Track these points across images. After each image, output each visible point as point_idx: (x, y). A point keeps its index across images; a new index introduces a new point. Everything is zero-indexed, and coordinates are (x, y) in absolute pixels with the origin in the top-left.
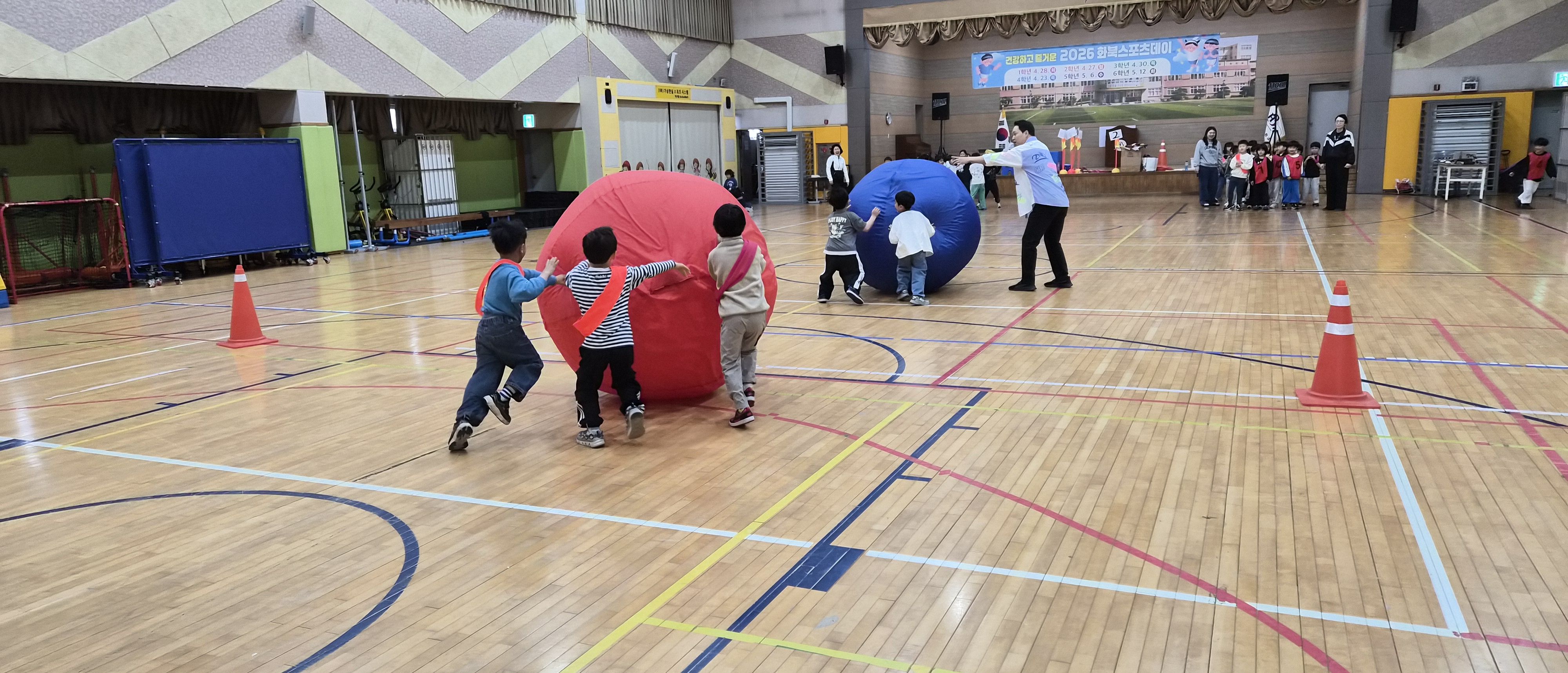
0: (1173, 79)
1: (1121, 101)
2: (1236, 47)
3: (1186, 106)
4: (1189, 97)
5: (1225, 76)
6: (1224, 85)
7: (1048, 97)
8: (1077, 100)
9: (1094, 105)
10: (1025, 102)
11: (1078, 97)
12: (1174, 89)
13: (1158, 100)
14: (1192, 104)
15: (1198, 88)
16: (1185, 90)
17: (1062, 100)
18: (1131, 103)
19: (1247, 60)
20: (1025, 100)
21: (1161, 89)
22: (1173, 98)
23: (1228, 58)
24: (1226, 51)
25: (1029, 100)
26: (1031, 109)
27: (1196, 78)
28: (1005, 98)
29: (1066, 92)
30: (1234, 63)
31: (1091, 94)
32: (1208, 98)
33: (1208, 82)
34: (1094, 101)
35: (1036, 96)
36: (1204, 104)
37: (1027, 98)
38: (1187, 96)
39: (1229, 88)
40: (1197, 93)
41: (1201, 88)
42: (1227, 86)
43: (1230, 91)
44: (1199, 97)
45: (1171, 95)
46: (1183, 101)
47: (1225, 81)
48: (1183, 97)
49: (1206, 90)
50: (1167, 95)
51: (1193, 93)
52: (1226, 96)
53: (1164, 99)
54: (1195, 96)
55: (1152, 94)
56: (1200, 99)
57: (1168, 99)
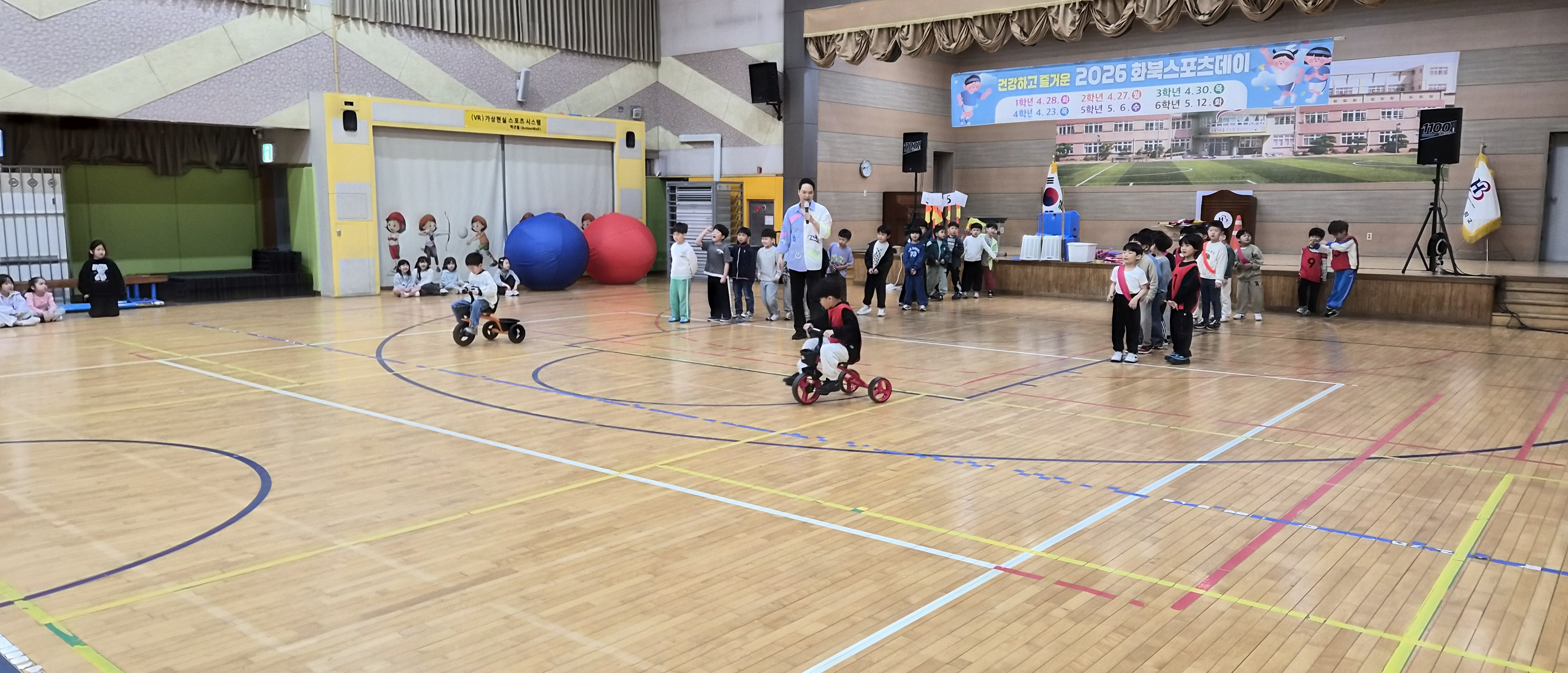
0: (1313, 121)
1: (1230, 153)
2: (1421, 71)
3: (1333, 164)
4: (1339, 149)
5: (1401, 117)
6: (1398, 131)
7: (1123, 145)
8: (1165, 150)
9: (1190, 159)
10: (1090, 151)
11: (1167, 145)
12: (1315, 137)
13: (1288, 153)
14: (1344, 161)
15: (1353, 136)
16: (1332, 139)
17: (1144, 150)
18: (1246, 157)
19: (1440, 91)
20: (1090, 148)
21: (1293, 136)
22: (1313, 150)
23: (1407, 89)
24: (1403, 77)
25: (1095, 148)
26: (1098, 162)
27: (1351, 120)
28: (1064, 144)
29: (1150, 138)
30: (1416, 97)
31: (1186, 142)
32: (1371, 151)
33: (1371, 125)
34: (1189, 152)
35: (1105, 142)
36: (1362, 162)
37: (1093, 146)
38: (1335, 148)
39: (1405, 137)
40: (1353, 144)
41: (1359, 136)
42: (1403, 133)
43: (1407, 142)
44: (1355, 151)
45: (1309, 145)
46: (1327, 156)
47: (1399, 124)
48: (1328, 149)
49: (1366, 139)
50: (1304, 145)
51: (1346, 144)
52: (1400, 150)
53: (1298, 152)
54: (1348, 148)
55: (1279, 143)
56: (1357, 153)
57: (1304, 152)
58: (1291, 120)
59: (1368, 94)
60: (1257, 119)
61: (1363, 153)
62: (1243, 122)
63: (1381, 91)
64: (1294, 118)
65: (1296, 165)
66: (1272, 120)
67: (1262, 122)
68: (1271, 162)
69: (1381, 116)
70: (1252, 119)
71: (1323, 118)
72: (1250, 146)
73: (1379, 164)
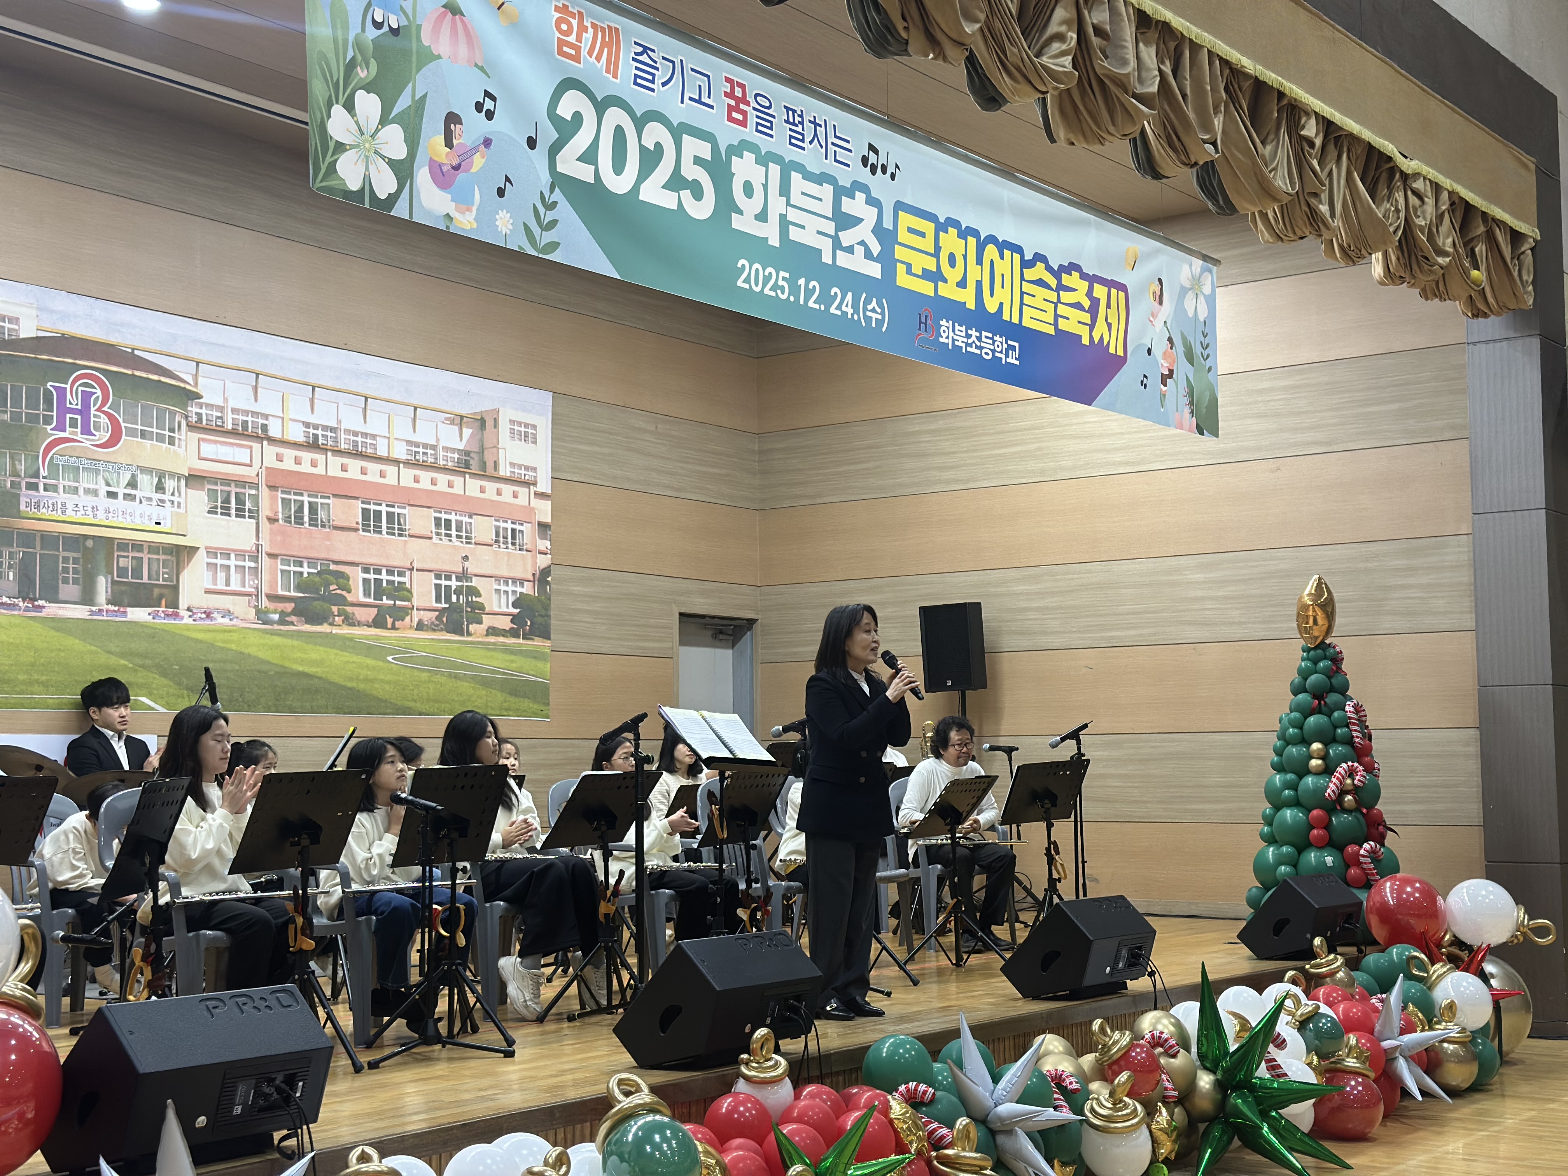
2: (496, 423)
4: (360, 614)
5: (468, 540)
12: (305, 570)
13: (244, 613)
14: (370, 650)
16: (342, 581)
19: (528, 484)
21: (255, 558)
22: (302, 610)
23: (474, 466)
24: (466, 432)
27: (377, 529)
30: (490, 489)
33: (418, 553)
38: (349, 609)
39: (479, 595)
40: (385, 601)
41: (397, 579)
42: (475, 582)
43: (482, 607)
44: (390, 621)
45: (293, 594)
46: (335, 630)
47: (466, 558)
48: (335, 609)
49: (410, 591)
50: (280, 592)
51: (371, 600)
52: (472, 628)
53: (267, 611)
54: (375, 611)
55: (221, 576)
56: (393, 628)
57: (283, 614)
58: (248, 505)
59: (407, 463)
60: (160, 488)
61: (404, 629)
62: (121, 491)
63: (431, 460)
64: (255, 499)
65: (263, 655)
66: (198, 499)
67: (176, 499)
68: (200, 636)
69: (434, 530)
70: (146, 483)
71: (321, 515)
72: (145, 579)
73: (436, 662)
